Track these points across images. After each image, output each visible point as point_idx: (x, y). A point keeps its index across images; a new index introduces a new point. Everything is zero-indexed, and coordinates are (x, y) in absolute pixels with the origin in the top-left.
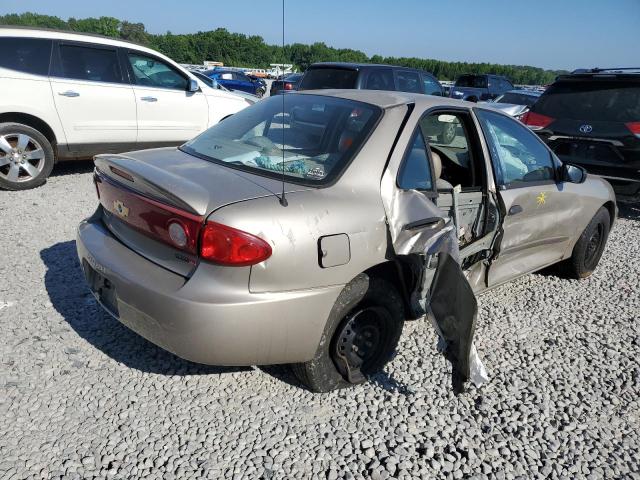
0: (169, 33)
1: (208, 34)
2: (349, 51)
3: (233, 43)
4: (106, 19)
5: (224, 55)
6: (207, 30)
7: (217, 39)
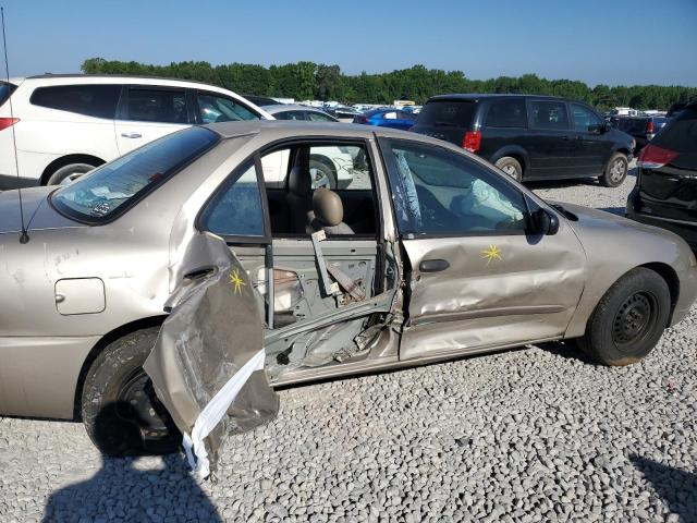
0: (364, 73)
1: (404, 72)
2: (567, 81)
3: (430, 80)
4: (304, 64)
5: (420, 94)
6: (403, 69)
7: (414, 77)
